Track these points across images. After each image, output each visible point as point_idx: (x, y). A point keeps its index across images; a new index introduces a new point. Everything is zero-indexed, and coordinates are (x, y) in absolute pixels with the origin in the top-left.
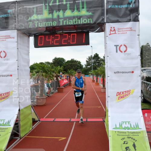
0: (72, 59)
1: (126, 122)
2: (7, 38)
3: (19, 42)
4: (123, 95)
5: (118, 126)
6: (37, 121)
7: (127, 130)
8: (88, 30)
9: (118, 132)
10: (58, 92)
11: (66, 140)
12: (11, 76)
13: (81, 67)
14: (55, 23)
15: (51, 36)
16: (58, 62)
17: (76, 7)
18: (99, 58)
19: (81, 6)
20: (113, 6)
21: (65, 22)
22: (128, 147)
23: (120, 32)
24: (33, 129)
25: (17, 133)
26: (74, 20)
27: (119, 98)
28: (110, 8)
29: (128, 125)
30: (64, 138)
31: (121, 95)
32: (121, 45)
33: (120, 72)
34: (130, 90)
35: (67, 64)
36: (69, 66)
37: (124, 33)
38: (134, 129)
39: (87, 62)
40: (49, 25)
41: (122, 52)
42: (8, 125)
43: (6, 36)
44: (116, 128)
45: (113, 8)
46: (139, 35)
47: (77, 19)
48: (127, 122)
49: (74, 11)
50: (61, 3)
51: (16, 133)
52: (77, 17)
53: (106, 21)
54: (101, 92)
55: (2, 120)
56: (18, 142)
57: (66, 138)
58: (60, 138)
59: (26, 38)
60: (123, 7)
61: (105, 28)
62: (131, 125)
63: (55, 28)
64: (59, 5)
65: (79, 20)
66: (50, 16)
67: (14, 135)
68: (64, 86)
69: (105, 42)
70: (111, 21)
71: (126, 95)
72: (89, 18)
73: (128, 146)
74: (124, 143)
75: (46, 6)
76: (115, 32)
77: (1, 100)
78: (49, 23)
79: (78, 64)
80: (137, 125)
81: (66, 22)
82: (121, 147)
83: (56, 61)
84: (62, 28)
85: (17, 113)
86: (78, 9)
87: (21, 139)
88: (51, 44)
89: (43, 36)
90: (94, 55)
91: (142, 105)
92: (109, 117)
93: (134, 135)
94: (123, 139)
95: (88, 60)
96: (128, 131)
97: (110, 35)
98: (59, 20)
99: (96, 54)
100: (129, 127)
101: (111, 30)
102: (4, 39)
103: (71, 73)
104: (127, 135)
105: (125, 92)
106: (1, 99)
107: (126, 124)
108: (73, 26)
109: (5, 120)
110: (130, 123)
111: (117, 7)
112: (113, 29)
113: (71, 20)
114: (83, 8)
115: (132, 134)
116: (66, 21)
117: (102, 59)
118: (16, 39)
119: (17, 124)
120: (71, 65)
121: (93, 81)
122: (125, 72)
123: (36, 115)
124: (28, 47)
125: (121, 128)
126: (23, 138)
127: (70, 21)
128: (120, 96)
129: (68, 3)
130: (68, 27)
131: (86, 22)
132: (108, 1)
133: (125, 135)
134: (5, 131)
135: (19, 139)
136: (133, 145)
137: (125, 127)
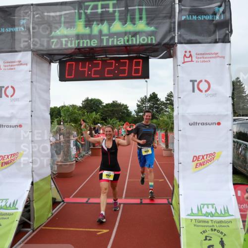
0: (113, 101)
1: (208, 205)
4: (203, 160)
5: (195, 211)
6: (59, 203)
7: (209, 218)
8: (148, 54)
9: (196, 220)
10: (92, 155)
11: (110, 233)
12: (20, 126)
13: (128, 114)
14: (94, 41)
15: (87, 63)
17: (129, 17)
18: (158, 100)
19: (137, 16)
20: (189, 16)
21: (110, 40)
22: (213, 246)
24: (54, 215)
25: (28, 221)
26: (126, 38)
27: (197, 165)
28: (185, 20)
29: (211, 210)
30: (105, 231)
31: (201, 161)
32: (201, 81)
33: (199, 124)
34: (215, 153)
35: (106, 109)
36: (109, 112)
37: (206, 61)
38: (222, 215)
39: (138, 106)
40: (85, 45)
42: (14, 208)
44: (192, 214)
45: (189, 20)
46: (230, 64)
47: (130, 36)
48: (210, 204)
49: (126, 23)
53: (178, 40)
55: (2, 200)
56: (30, 237)
57: (108, 231)
59: (46, 65)
61: (174, 53)
62: (216, 210)
63: (93, 50)
65: (134, 39)
66: (87, 31)
67: (22, 225)
69: (174, 75)
70: (186, 41)
71: (208, 161)
72: (150, 36)
73: (212, 244)
74: (206, 239)
75: (80, 14)
76: (192, 60)
77: (2, 166)
78: (85, 41)
79: (124, 109)
80: (226, 209)
81: (113, 41)
82: (201, 244)
84: (105, 50)
85: (29, 189)
86: (133, 21)
87: (33, 231)
88: (86, 75)
89: (74, 63)
90: (150, 95)
92: (180, 196)
93: (221, 226)
94: (204, 232)
95: (139, 104)
96: (212, 218)
98: (102, 37)
99: (154, 93)
100: (213, 213)
101: (185, 55)
102: (12, 67)
103: (113, 124)
104: (210, 226)
105: (207, 155)
106: (2, 164)
107: (208, 208)
108: (124, 48)
109: (8, 199)
110: (214, 206)
111: (196, 19)
112: (188, 55)
113: (121, 37)
114: (141, 18)
115: (218, 225)
116: (113, 39)
117: (163, 102)
119: (28, 207)
120: (113, 110)
122: (206, 123)
123: (58, 191)
124: (49, 80)
125: (200, 214)
126: (38, 230)
127: (119, 39)
128: (199, 162)
129: (117, 9)
131: (145, 42)
132: (182, 9)
133: (206, 226)
134: (8, 218)
135: (31, 231)
136: (220, 242)
137: (207, 212)
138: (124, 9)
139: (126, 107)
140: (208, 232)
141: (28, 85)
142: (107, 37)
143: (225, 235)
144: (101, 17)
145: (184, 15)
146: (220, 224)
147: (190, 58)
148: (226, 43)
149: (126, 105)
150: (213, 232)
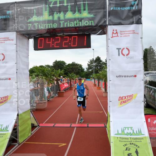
0: (73, 62)
1: (128, 128)
2: (6, 40)
3: (18, 44)
4: (125, 99)
5: (120, 132)
6: (36, 127)
7: (129, 136)
8: (90, 32)
9: (120, 137)
10: (59, 96)
11: (67, 146)
12: (10, 79)
13: (82, 70)
14: (55, 25)
15: (52, 38)
16: (59, 65)
17: (77, 9)
18: (101, 61)
19: (82, 8)
20: (115, 8)
22: (131, 154)
23: (122, 35)
24: (32, 135)
25: (16, 139)
26: (75, 22)
27: (121, 103)
28: (113, 10)
29: (130, 131)
30: (64, 144)
31: (124, 100)
33: (122, 76)
34: (133, 95)
35: (68, 67)
36: (70, 69)
37: (127, 36)
38: (137, 134)
39: (88, 65)
40: (50, 27)
41: (124, 55)
42: (6, 130)
43: (4, 38)
44: (118, 134)
45: (116, 10)
46: (142, 38)
47: (78, 21)
48: (129, 127)
49: (75, 13)
50: (61, 5)
51: (14, 139)
52: (78, 19)
53: (108, 23)
54: (103, 96)
56: (17, 148)
57: (66, 144)
58: (60, 144)
59: (26, 40)
60: (126, 9)
61: (107, 31)
62: (133, 131)
63: (55, 30)
64: (60, 7)
65: (81, 23)
66: (51, 18)
67: (12, 141)
68: (65, 91)
69: (107, 45)
70: (114, 24)
72: (91, 21)
74: (126, 150)
75: (46, 8)
76: (117, 35)
78: (49, 25)
79: (79, 67)
80: (140, 131)
82: (124, 153)
83: (56, 64)
84: (63, 30)
85: (15, 118)
86: (80, 11)
87: (19, 145)
88: (51, 46)
89: (43, 39)
90: (96, 58)
91: (144, 110)
92: (111, 122)
93: (136, 141)
94: (125, 145)
95: (89, 63)
96: (131, 137)
97: (112, 38)
98: (60, 22)
99: (98, 57)
100: (131, 133)
101: (113, 33)
102: (2, 42)
103: (72, 76)
104: (129, 141)
105: (128, 96)
107: (128, 130)
108: (74, 28)
109: (3, 125)
110: (132, 128)
111: (119, 9)
112: (115, 32)
114: (84, 10)
115: (134, 140)
116: (67, 23)
117: (104, 62)
118: (15, 42)
119: (15, 130)
120: (72, 68)
121: (95, 85)
122: (127, 76)
123: (35, 120)
124: (28, 50)
125: (123, 134)
126: (22, 144)
127: (71, 23)
129: (69, 4)
130: (69, 29)
131: (87, 25)
132: (111, 3)
133: (127, 141)
134: (3, 137)
135: (18, 145)
136: (136, 151)
137: (127, 133)
138: (73, 4)
139: (81, 66)
140: (128, 145)
141: (14, 53)
142: (63, 22)
143: (139, 147)
144: (59, 9)
145: (112, 7)
146: (136, 140)
147: (117, 34)
148: (139, 24)
149: (81, 65)
150: (131, 145)
